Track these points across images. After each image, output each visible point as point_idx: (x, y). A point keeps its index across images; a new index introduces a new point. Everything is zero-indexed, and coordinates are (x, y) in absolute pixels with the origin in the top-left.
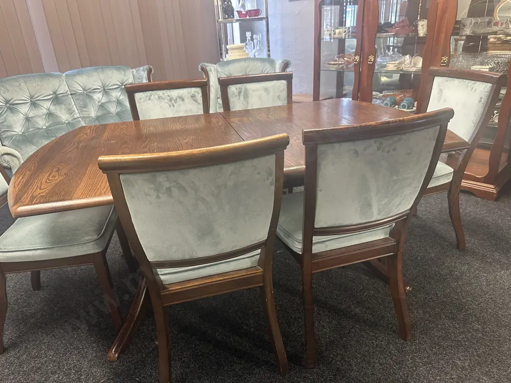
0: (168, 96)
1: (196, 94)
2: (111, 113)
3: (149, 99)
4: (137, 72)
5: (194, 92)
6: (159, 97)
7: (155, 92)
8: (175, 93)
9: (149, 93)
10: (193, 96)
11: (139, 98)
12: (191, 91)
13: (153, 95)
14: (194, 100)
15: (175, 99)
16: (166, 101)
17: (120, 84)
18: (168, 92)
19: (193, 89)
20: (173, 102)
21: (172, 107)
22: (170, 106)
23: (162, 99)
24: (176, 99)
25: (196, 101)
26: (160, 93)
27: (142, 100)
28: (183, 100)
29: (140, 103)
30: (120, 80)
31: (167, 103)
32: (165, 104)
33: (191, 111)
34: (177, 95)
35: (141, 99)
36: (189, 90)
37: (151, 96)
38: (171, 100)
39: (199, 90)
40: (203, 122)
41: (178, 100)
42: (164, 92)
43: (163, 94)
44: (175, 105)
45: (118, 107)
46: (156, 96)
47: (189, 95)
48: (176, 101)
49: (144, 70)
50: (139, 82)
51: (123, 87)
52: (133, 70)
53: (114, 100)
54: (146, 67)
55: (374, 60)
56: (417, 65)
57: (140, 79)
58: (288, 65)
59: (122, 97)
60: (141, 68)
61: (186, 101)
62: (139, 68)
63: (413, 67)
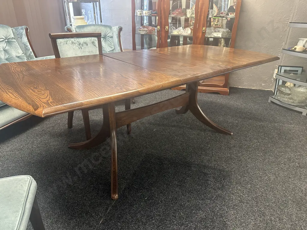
0: (78, 42)
1: (95, 42)
2: (2, 59)
3: (66, 43)
4: (16, 30)
5: (94, 40)
6: (72, 43)
7: (69, 39)
8: (82, 40)
9: (65, 40)
10: (93, 43)
11: (60, 42)
12: (91, 39)
14: (93, 45)
16: (77, 45)
17: (5, 38)
18: (78, 39)
19: (93, 38)
20: (81, 46)
21: (80, 49)
22: (79, 48)
23: (74, 43)
24: (83, 44)
25: (95, 46)
26: (73, 40)
27: (62, 44)
28: (87, 45)
29: (60, 46)
30: (4, 35)
31: (77, 46)
32: (76, 47)
33: (92, 52)
34: (83, 41)
35: (61, 43)
36: (90, 38)
37: (67, 41)
38: (80, 44)
39: (96, 39)
40: (98, 57)
41: (84, 45)
42: (75, 39)
43: (75, 40)
44: (82, 47)
45: (6, 55)
46: (71, 42)
47: (91, 42)
48: (82, 45)
49: (22, 29)
50: (18, 37)
51: (7, 40)
52: (12, 28)
53: (2, 49)
54: (23, 27)
55: (168, 29)
56: (188, 32)
57: (19, 35)
58: (122, 29)
59: (7, 48)
60: (20, 27)
61: (89, 45)
62: (17, 27)
63: (187, 33)
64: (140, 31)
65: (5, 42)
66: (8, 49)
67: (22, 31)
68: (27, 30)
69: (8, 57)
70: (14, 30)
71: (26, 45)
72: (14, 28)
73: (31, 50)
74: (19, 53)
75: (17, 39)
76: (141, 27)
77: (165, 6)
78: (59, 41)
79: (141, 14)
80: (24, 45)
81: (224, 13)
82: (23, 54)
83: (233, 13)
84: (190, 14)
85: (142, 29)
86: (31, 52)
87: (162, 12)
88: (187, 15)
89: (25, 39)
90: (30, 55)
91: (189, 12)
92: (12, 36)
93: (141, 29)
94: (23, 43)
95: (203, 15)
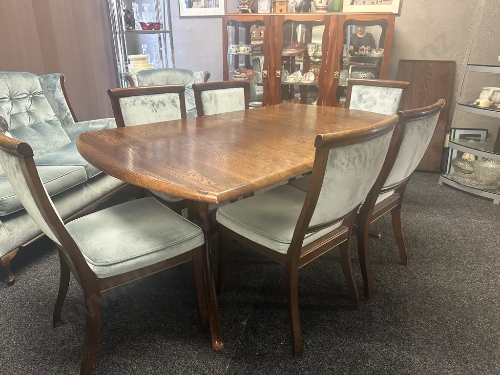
0: (151, 101)
1: (176, 99)
2: (25, 126)
3: (134, 104)
4: (45, 79)
5: (174, 97)
6: (143, 103)
7: (138, 97)
8: (156, 98)
9: (133, 98)
10: (173, 101)
11: (124, 103)
12: (171, 96)
13: (136, 100)
14: (174, 105)
15: (157, 104)
16: (149, 105)
17: (29, 93)
18: (150, 97)
19: (173, 95)
20: (155, 107)
21: (155, 112)
22: (153, 111)
23: (146, 104)
25: (176, 106)
26: (142, 98)
27: (128, 105)
28: (164, 105)
29: (125, 108)
30: (28, 88)
31: (149, 108)
32: (148, 109)
33: (171, 115)
34: (158, 100)
35: (126, 104)
36: (169, 94)
37: (135, 101)
38: (153, 105)
39: (177, 95)
40: (180, 124)
41: (160, 104)
42: (147, 97)
43: (146, 99)
44: (157, 110)
45: (31, 119)
46: (140, 102)
47: (170, 101)
48: (157, 106)
49: (55, 78)
50: (49, 91)
51: (31, 96)
52: (39, 77)
53: (24, 111)
54: (57, 74)
55: (281, 74)
56: (310, 78)
57: (50, 87)
58: (209, 77)
59: (32, 108)
60: (52, 76)
61: (167, 106)
62: (47, 75)
63: (309, 80)
64: (235, 77)
65: (30, 98)
66: (33, 110)
67: (54, 81)
68: (62, 79)
69: (35, 122)
70: (42, 79)
71: (62, 102)
72: (42, 77)
73: (69, 111)
74: (50, 116)
75: (47, 93)
76: (236, 71)
77: (276, 40)
78: (123, 101)
79: (237, 51)
80: (58, 102)
81: (366, 50)
82: (56, 117)
83: (380, 50)
84: (314, 51)
85: (238, 74)
86: (68, 113)
87: (271, 49)
88: (309, 53)
89: (60, 94)
90: (66, 118)
91: (312, 48)
92: (40, 89)
93: (236, 74)
94: (57, 100)
95: (334, 52)
